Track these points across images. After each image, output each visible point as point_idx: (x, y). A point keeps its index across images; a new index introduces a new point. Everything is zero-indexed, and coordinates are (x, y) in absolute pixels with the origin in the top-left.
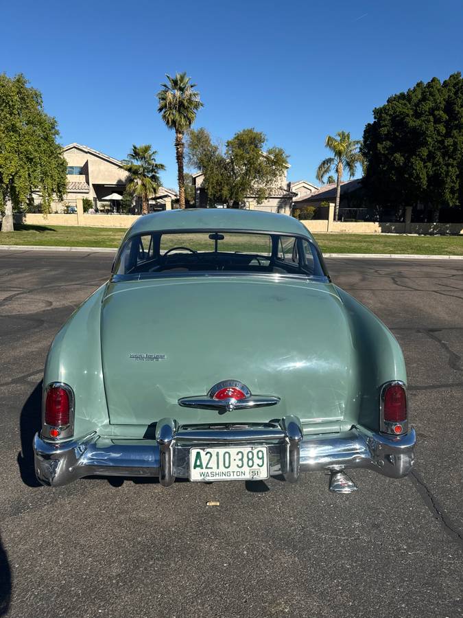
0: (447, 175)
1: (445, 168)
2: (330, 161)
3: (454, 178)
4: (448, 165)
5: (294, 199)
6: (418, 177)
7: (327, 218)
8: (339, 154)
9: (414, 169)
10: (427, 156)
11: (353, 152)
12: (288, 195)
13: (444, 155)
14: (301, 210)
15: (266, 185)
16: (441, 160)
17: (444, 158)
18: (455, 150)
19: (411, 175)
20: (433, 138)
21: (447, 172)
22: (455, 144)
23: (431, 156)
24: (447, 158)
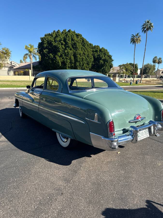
0: (67, 62)
1: (66, 60)
2: (27, 54)
3: (69, 63)
4: (67, 59)
5: (14, 68)
6: (58, 62)
7: (29, 75)
8: (31, 52)
9: (57, 59)
10: (60, 55)
11: (35, 52)
12: (12, 66)
13: (65, 55)
14: (18, 72)
15: (3, 62)
16: (64, 57)
17: (65, 56)
18: (68, 54)
19: (56, 61)
20: (61, 50)
21: (67, 61)
22: (68, 52)
23: (61, 56)
24: (66, 57)
